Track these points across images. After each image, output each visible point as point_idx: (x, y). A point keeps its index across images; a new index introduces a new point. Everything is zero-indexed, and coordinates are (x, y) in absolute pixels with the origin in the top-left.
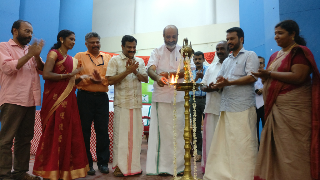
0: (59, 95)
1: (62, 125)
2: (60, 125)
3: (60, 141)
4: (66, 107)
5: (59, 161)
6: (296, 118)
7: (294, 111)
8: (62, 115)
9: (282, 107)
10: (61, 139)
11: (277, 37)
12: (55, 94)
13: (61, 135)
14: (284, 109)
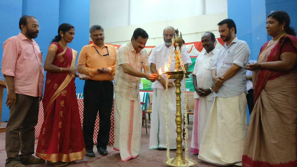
0: (59, 85)
1: (62, 112)
2: (60, 112)
3: (60, 127)
4: (66, 96)
5: (58, 145)
6: (283, 103)
7: (281, 95)
8: (62, 103)
9: (270, 92)
10: (60, 125)
11: (268, 27)
12: (55, 84)
13: (61, 121)
14: (272, 94)
